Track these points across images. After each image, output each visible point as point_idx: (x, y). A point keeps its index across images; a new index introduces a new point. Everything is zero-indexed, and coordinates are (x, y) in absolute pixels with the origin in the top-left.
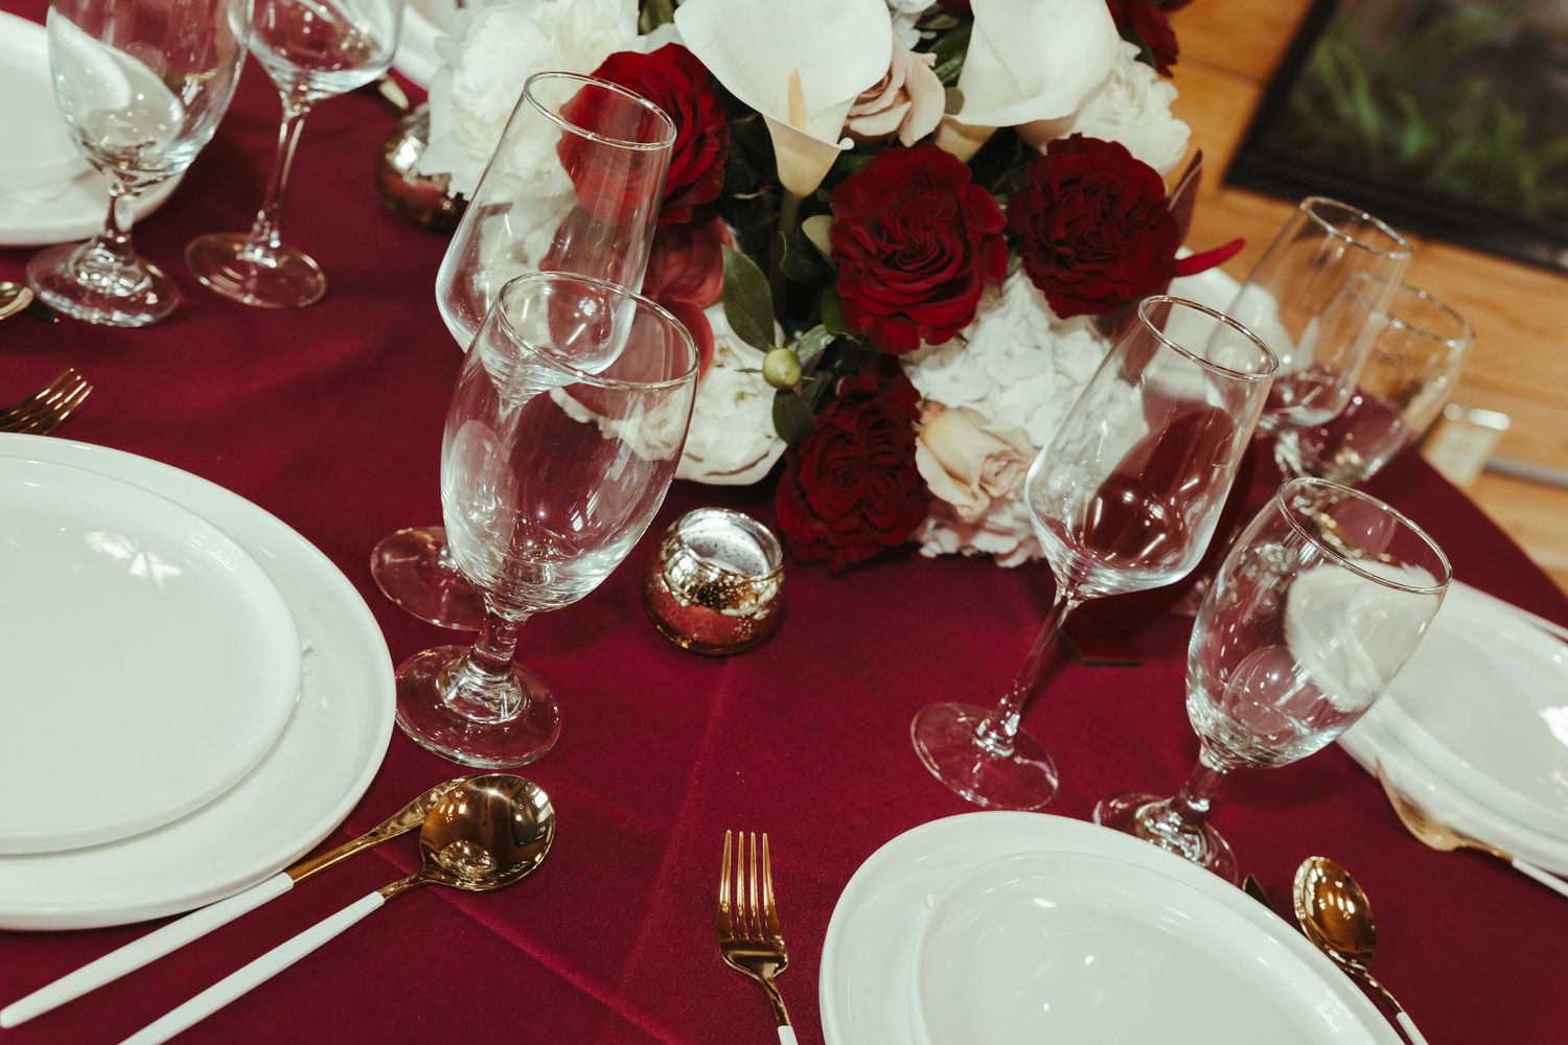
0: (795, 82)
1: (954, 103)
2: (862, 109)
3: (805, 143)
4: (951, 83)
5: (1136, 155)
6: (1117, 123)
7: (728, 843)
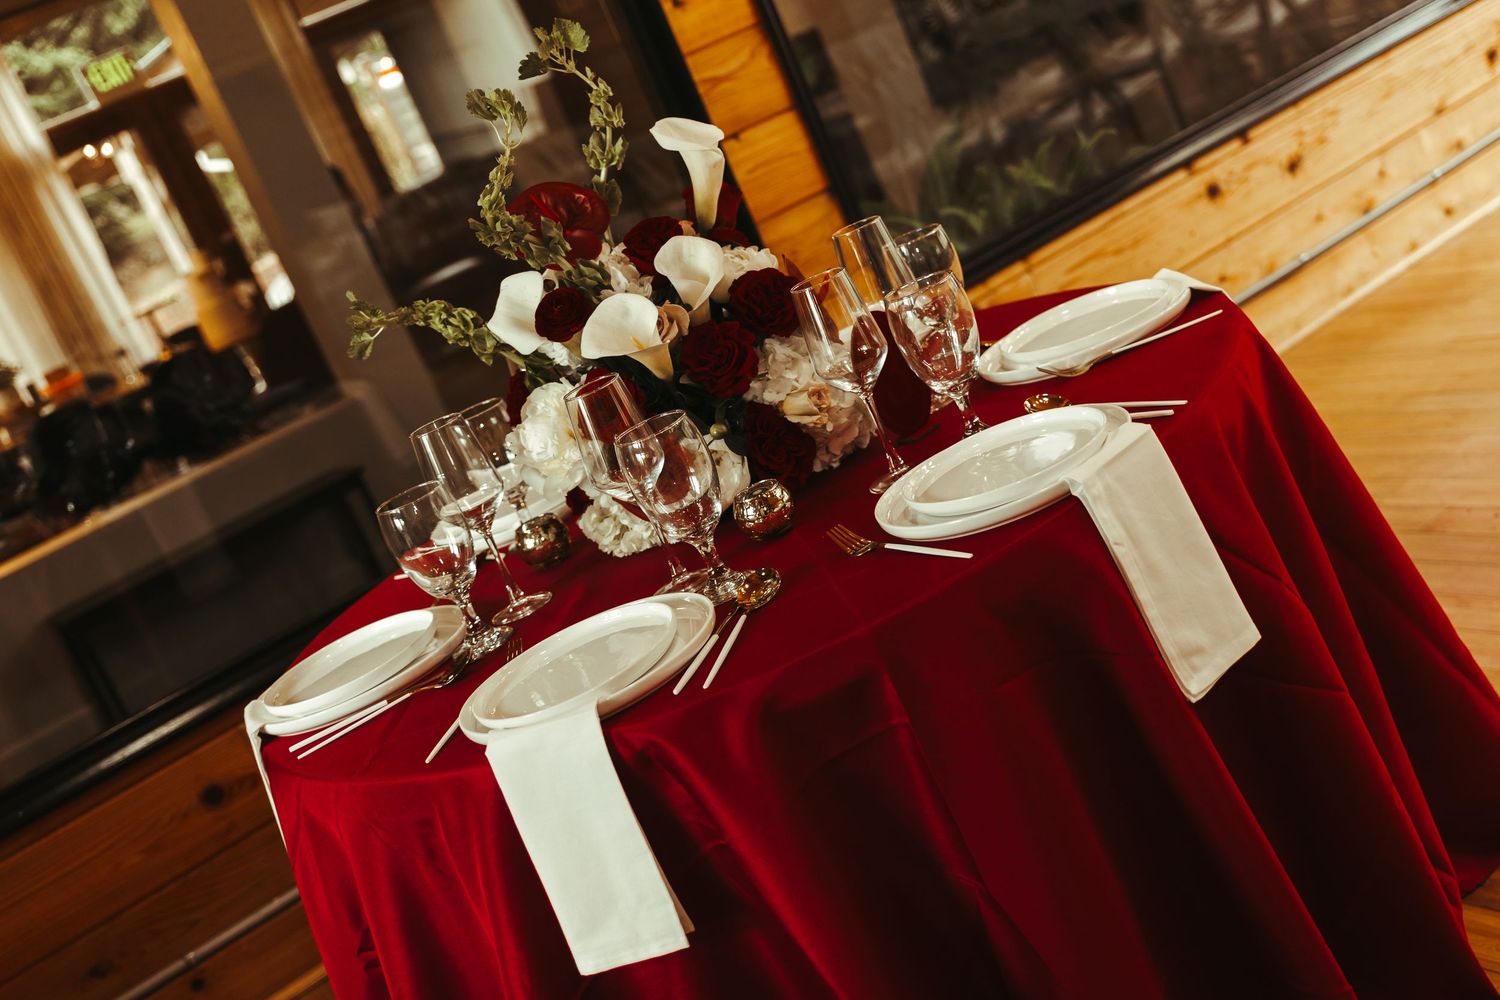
0: (636, 340)
1: (688, 308)
2: (664, 333)
3: (654, 350)
4: (680, 303)
5: (758, 270)
6: (743, 268)
7: (833, 537)
